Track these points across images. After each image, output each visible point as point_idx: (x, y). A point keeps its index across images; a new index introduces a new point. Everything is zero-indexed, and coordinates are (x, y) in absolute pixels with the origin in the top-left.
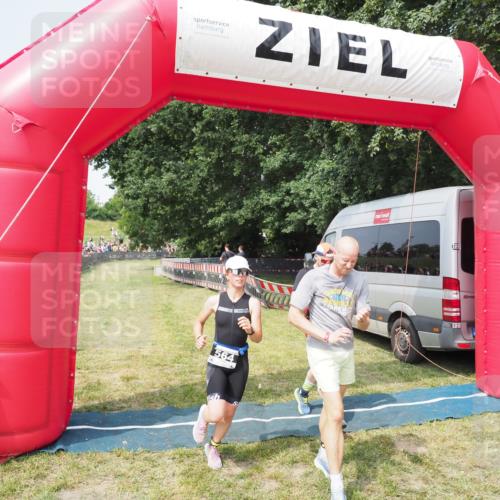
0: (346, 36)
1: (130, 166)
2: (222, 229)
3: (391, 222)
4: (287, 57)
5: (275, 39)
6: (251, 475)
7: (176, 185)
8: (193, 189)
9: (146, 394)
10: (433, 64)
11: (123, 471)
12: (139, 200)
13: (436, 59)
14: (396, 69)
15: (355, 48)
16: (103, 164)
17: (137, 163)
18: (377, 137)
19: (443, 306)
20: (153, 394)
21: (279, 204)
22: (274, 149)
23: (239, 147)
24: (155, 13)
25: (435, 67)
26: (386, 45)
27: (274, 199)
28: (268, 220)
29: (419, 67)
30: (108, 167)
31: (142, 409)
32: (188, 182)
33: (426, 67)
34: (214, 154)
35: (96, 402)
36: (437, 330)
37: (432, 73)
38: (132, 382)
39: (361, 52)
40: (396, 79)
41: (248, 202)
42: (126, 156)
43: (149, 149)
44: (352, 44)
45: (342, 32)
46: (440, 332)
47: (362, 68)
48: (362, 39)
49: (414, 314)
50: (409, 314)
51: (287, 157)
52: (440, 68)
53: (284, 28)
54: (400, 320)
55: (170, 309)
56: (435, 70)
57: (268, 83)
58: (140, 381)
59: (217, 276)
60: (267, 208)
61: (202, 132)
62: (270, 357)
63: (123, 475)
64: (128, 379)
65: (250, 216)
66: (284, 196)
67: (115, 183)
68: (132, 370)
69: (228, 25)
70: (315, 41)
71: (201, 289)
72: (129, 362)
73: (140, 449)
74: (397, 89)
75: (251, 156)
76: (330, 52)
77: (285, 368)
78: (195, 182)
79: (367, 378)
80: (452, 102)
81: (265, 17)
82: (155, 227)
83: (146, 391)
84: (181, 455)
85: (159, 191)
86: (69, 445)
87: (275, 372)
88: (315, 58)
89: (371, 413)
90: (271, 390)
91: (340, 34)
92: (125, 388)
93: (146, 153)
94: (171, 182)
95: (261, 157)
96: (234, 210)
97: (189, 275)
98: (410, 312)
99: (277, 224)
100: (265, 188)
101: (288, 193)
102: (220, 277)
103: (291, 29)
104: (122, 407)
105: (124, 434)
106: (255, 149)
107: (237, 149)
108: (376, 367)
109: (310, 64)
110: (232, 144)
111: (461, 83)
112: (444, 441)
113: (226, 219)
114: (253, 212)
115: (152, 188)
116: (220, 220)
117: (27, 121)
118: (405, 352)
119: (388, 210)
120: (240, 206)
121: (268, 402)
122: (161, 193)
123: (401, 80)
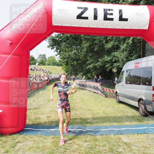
0: (106, 9)
1: (62, 48)
2: (92, 69)
3: (139, 67)
4: (87, 18)
5: (82, 13)
6: (71, 143)
7: (77, 54)
8: (82, 56)
9: (51, 121)
10: (138, 16)
11: (36, 140)
12: (65, 60)
13: (139, 14)
14: (124, 19)
15: (109, 13)
16: (54, 48)
17: (64, 47)
18: (131, 38)
19: (153, 97)
20: (54, 121)
21: (111, 60)
22: (110, 41)
23: (97, 41)
24: (46, 9)
25: (138, 17)
26: (120, 11)
27: (109, 58)
28: (107, 66)
29: (132, 17)
30: (55, 48)
31: (49, 125)
32: (81, 53)
33: (135, 17)
34: (88, 43)
35: (36, 123)
36: (151, 105)
37: (137, 19)
38: (49, 118)
39: (111, 14)
40: (124, 22)
41: (101, 60)
42: (61, 45)
43: (69, 42)
44: (108, 12)
45: (105, 8)
46: (152, 105)
47: (112, 19)
48: (112, 10)
49: (145, 99)
50: (143, 99)
51: (114, 44)
52: (141, 17)
53: (86, 9)
54: (141, 101)
55: (72, 97)
56: (139, 17)
57: (82, 26)
58: (52, 118)
59: (91, 86)
60: (107, 62)
61: (84, 36)
62: (97, 112)
63: (36, 141)
64: (48, 117)
65: (101, 64)
66: (113, 57)
67: (58, 54)
68: (51, 114)
69: (67, 10)
70: (96, 12)
71: (87, 91)
72: (51, 112)
73: (43, 135)
74: (125, 25)
75: (101, 44)
76: (101, 15)
77: (99, 116)
78: (83, 53)
79: (126, 120)
80: (146, 28)
81: (79, 6)
82: (70, 69)
83: (52, 120)
84: (54, 137)
85: (71, 56)
86: (24, 132)
87: (95, 117)
88: (96, 18)
89: (119, 130)
90: (91, 122)
91: (104, 9)
92: (46, 119)
93: (67, 44)
94: (75, 54)
95: (105, 44)
96: (96, 63)
97: (83, 86)
98: (144, 98)
99: (110, 67)
100: (107, 55)
101: (114, 56)
102: (92, 86)
103: (88, 9)
104: (43, 124)
105: (41, 131)
106: (103, 41)
107: (96, 42)
108: (131, 117)
109: (94, 19)
110: (95, 40)
111: (149, 21)
112: (138, 139)
113: (93, 66)
114: (102, 63)
115: (69, 56)
116: (91, 66)
117: (11, 42)
118: (143, 112)
119: (138, 63)
120: (98, 61)
121: (88, 125)
122: (72, 57)
123: (126, 22)
